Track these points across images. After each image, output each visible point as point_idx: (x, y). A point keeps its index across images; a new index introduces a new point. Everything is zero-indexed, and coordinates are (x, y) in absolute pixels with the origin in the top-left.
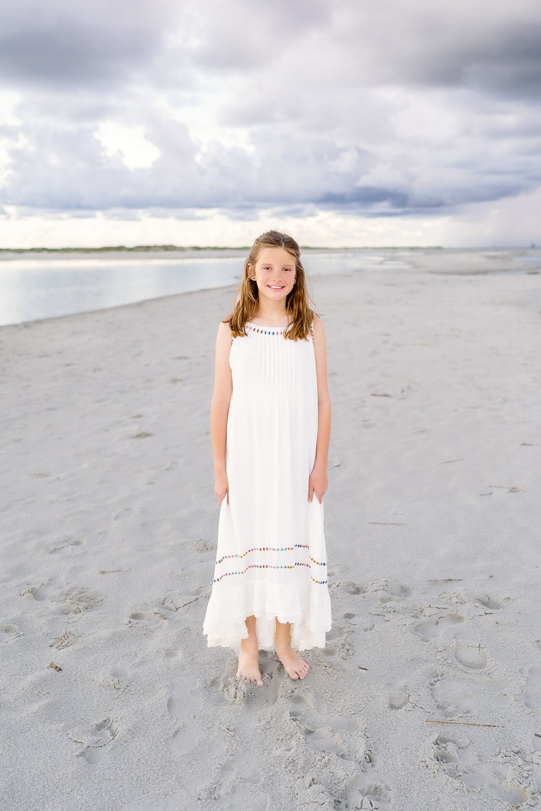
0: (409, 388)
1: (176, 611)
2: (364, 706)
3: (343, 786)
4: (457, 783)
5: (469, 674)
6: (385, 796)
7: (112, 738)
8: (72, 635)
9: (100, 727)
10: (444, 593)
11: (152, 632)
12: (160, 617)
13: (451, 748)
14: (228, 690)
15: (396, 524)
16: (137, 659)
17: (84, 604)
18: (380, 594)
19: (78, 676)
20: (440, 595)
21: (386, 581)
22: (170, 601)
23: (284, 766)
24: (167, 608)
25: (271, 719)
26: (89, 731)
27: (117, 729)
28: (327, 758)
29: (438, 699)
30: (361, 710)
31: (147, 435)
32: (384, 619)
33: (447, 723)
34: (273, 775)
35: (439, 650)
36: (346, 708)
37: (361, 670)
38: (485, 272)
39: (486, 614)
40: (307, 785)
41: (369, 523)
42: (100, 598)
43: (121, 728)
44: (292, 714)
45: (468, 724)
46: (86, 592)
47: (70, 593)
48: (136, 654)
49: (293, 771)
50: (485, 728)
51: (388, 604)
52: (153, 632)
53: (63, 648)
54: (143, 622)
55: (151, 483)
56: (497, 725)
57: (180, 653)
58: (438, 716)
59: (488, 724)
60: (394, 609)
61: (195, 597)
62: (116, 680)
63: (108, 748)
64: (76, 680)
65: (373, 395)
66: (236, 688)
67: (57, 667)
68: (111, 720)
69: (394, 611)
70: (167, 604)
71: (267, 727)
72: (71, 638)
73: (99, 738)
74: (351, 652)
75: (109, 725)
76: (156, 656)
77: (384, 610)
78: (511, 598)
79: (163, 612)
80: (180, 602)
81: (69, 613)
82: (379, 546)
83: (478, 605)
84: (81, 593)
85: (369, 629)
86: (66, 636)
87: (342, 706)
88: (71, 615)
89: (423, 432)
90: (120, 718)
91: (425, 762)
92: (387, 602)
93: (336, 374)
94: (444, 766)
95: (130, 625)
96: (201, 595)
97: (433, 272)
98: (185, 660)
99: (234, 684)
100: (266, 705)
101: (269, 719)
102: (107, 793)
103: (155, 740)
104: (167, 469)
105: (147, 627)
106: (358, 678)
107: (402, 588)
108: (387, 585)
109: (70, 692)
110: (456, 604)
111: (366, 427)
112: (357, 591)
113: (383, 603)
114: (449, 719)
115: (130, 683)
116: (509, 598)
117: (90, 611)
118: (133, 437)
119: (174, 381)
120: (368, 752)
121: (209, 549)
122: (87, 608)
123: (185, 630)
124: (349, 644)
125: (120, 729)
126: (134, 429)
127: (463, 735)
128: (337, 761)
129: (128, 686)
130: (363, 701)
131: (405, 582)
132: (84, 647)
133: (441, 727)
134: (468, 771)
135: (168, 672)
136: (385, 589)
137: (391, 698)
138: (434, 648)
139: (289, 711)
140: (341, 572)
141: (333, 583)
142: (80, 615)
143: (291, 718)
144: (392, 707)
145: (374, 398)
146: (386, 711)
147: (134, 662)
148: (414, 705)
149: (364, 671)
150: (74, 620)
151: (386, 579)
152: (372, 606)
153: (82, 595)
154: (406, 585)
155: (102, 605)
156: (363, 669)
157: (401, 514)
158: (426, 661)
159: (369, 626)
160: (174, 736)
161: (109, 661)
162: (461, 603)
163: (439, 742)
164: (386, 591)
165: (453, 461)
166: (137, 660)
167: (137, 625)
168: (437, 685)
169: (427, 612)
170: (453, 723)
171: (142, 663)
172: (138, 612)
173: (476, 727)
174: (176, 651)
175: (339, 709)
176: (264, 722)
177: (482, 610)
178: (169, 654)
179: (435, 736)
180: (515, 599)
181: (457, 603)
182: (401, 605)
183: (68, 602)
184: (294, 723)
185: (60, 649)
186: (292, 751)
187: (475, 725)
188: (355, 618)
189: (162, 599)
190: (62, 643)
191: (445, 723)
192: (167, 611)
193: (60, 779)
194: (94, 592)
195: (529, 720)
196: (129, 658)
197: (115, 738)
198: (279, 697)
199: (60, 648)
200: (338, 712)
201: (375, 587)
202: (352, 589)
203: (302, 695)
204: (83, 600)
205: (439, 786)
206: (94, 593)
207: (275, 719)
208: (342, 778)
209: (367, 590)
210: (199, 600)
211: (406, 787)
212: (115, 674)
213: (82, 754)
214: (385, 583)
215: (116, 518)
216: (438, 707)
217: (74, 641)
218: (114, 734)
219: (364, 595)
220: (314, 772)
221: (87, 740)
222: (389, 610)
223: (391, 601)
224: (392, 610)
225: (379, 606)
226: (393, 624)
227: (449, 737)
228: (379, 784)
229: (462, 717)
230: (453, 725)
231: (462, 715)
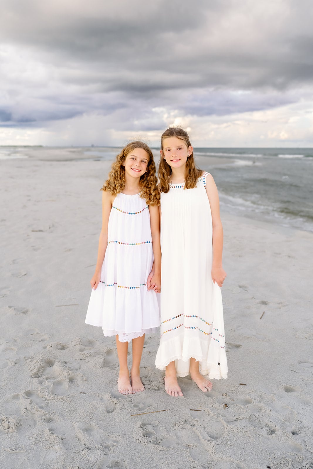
0: (53, 226)
2: (92, 415)
3: (97, 466)
4: (160, 447)
6: (122, 466)
10: (114, 340)
13: (149, 428)
14: (2, 425)
15: (73, 305)
18: (78, 347)
20: (113, 342)
21: (80, 339)
25: (38, 437)
29: (133, 402)
30: (92, 418)
32: (85, 361)
33: (142, 414)
36: (82, 418)
37: (83, 394)
38: (71, 160)
41: (56, 306)
44: (50, 430)
45: (154, 412)
50: (163, 412)
51: (85, 352)
56: (168, 409)
58: (136, 411)
59: (164, 410)
60: (90, 355)
65: (33, 231)
66: (8, 422)
69: (90, 356)
71: (37, 442)
77: (84, 356)
78: (152, 337)
82: (67, 319)
85: (78, 368)
87: (79, 418)
89: (70, 250)
91: (139, 439)
92: (83, 351)
93: (5, 220)
94: (150, 439)
97: (42, 160)
99: (6, 420)
100: (30, 428)
101: (36, 437)
106: (83, 400)
107: (89, 341)
108: (81, 341)
111: (34, 250)
112: (63, 348)
113: (82, 352)
114: (142, 411)
116: (151, 337)
127: (153, 419)
130: (91, 412)
131: (90, 338)
133: (140, 417)
134: (162, 439)
136: (80, 344)
137: (106, 407)
139: (48, 428)
140: (50, 337)
141: (48, 345)
143: (51, 433)
144: (108, 412)
145: (33, 233)
146: (106, 415)
148: (121, 408)
149: (84, 394)
151: (79, 338)
152: (76, 355)
154: (91, 339)
156: (83, 393)
157: (74, 299)
159: (78, 367)
163: (142, 426)
164: (81, 344)
165: (93, 265)
170: (145, 413)
173: (158, 413)
175: (78, 420)
176: (33, 440)
179: (139, 423)
180: (154, 337)
182: (93, 351)
184: (54, 435)
187: (157, 412)
191: (141, 414)
198: (37, 422)
200: (78, 422)
201: (74, 344)
202: (60, 347)
205: (151, 452)
207: (40, 436)
208: (95, 462)
209: (69, 346)
211: (133, 457)
214: (79, 340)
216: (134, 406)
219: (68, 349)
220: (76, 462)
222: (87, 355)
223: (85, 350)
224: (89, 355)
225: (80, 354)
226: (92, 363)
227: (146, 422)
228: (117, 459)
229: (149, 409)
230: (146, 414)
231: (148, 408)
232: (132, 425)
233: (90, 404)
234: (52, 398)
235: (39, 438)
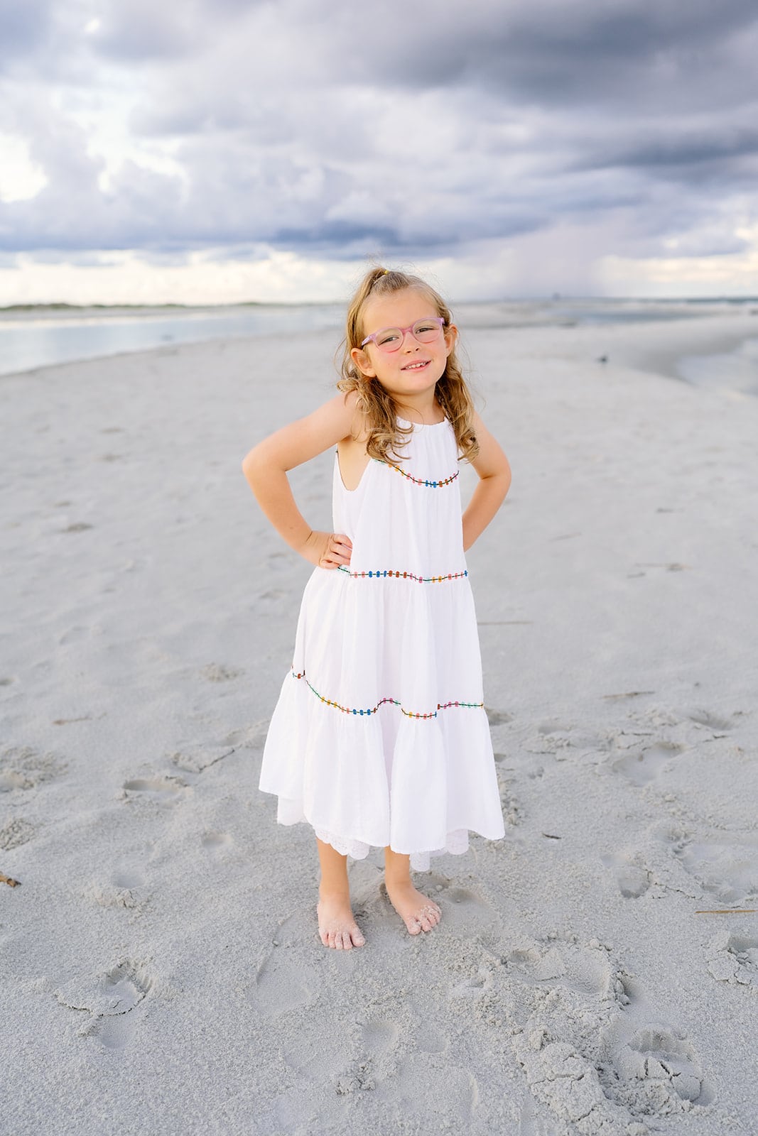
1: (200, 772)
2: (580, 897)
3: (598, 1040)
5: (729, 830)
7: (141, 995)
8: (27, 824)
9: (113, 978)
10: (636, 713)
11: (168, 808)
12: (176, 783)
15: (518, 623)
16: (153, 854)
17: (36, 773)
19: (51, 891)
20: (630, 716)
22: (187, 757)
23: (478, 1014)
24: (184, 769)
26: (95, 987)
27: (147, 978)
28: (553, 993)
29: (700, 875)
31: (84, 527)
32: (555, 758)
33: (732, 912)
34: (463, 1033)
35: (667, 798)
37: (551, 840)
39: (716, 738)
40: (538, 1046)
42: (63, 762)
43: (156, 977)
46: (35, 755)
47: (7, 758)
48: (149, 847)
49: (499, 1023)
51: (555, 735)
52: (171, 808)
53: (14, 848)
54: (149, 794)
55: (108, 590)
57: (229, 840)
58: (709, 900)
60: (567, 742)
61: (227, 749)
62: (126, 892)
63: (140, 1014)
64: (49, 900)
67: (10, 880)
68: (132, 962)
69: (568, 745)
70: (181, 763)
72: (26, 829)
73: (118, 998)
74: (522, 813)
75: (130, 972)
76: (186, 847)
77: (552, 744)
78: (744, 712)
79: (181, 775)
80: (206, 758)
81: (12, 789)
83: (698, 725)
84: (27, 757)
85: (535, 774)
86: (16, 826)
88: (16, 792)
90: (149, 957)
95: (128, 800)
96: (239, 745)
98: (240, 849)
102: (159, 1101)
103: (224, 992)
104: (131, 570)
105: (157, 801)
106: (551, 853)
109: (43, 921)
110: (662, 727)
113: (547, 734)
114: (731, 905)
115: (151, 896)
116: (741, 713)
117: (49, 784)
118: (63, 531)
119: (110, 458)
120: (619, 975)
121: (231, 677)
122: (43, 780)
123: (227, 801)
124: (513, 800)
125: (152, 977)
126: (63, 520)
128: (572, 997)
129: (148, 901)
130: (576, 889)
132: (53, 843)
135: (216, 871)
137: (620, 880)
138: (657, 796)
142: (33, 791)
144: (627, 894)
146: (621, 902)
147: (151, 860)
148: (664, 887)
149: (553, 840)
150: (24, 800)
152: (528, 740)
153: (29, 760)
155: (67, 773)
156: (552, 837)
157: (519, 608)
158: (650, 817)
159: (535, 770)
160: (258, 981)
161: (104, 862)
162: (670, 725)
166: (154, 856)
167: (139, 799)
168: (688, 851)
169: (622, 741)
170: (741, 911)
171: (163, 860)
172: (135, 779)
174: (220, 835)
177: (707, 733)
178: (209, 840)
179: (723, 938)
180: (750, 713)
181: (663, 724)
182: (576, 735)
183: (7, 772)
185: (8, 850)
186: (487, 986)
188: (507, 760)
189: (172, 755)
190: (10, 839)
191: (727, 912)
192: (187, 774)
193: (58, 1083)
194: (50, 753)
196: (139, 854)
197: (149, 995)
199: (8, 846)
203: (464, 888)
204: (33, 766)
206: (50, 756)
208: (594, 1025)
210: (236, 752)
212: (120, 883)
213: (93, 1031)
215: (63, 641)
216: (703, 887)
217: (31, 833)
218: (143, 989)
219: (509, 724)
220: (538, 1019)
221: (97, 1003)
222: (559, 743)
223: (554, 731)
224: (565, 744)
225: (541, 739)
226: (574, 763)
227: (744, 935)
229: (751, 900)
230: (742, 914)
231: (749, 897)
232: (701, 939)
233: (574, 867)
235: (432, 939)
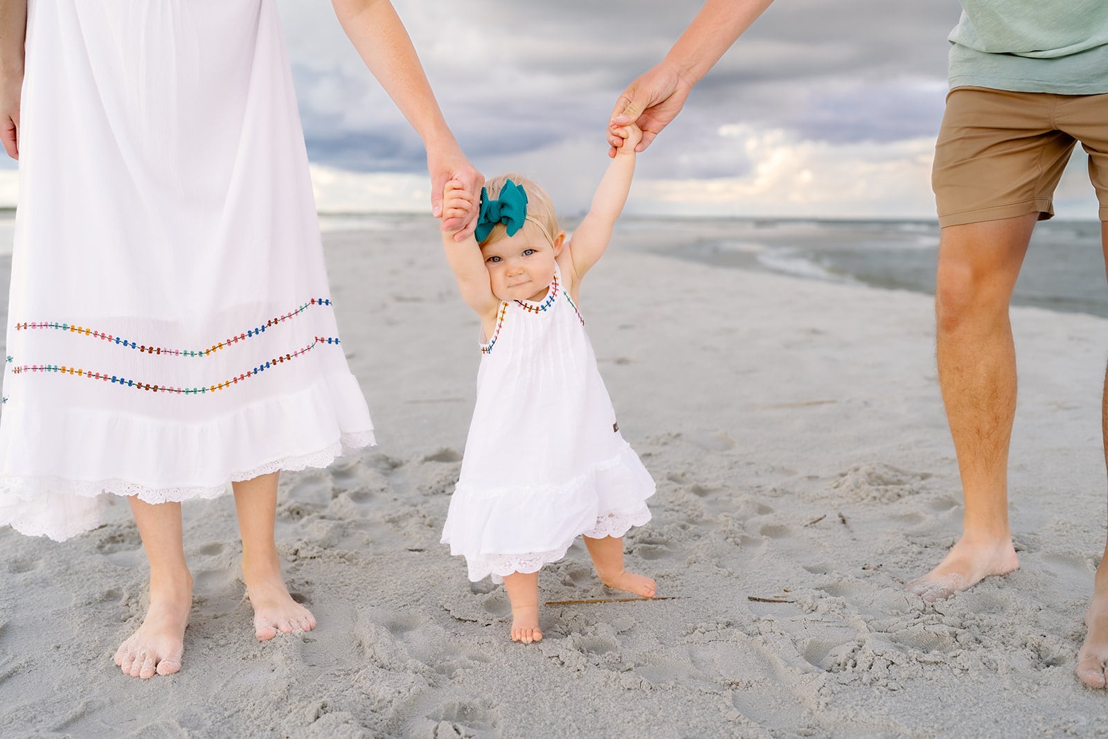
3: (390, 712)
4: (627, 679)
6: (484, 719)
13: (602, 631)
30: (419, 599)
37: (412, 553)
40: (311, 717)
41: (405, 403)
50: (658, 602)
56: (677, 596)
59: (661, 597)
91: (558, 656)
94: (597, 658)
106: (406, 562)
112: (394, 466)
130: (421, 588)
134: (643, 663)
156: (416, 550)
195: (731, 584)
205: (592, 690)
208: (389, 699)
228: (467, 700)
234: (315, 555)
